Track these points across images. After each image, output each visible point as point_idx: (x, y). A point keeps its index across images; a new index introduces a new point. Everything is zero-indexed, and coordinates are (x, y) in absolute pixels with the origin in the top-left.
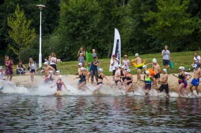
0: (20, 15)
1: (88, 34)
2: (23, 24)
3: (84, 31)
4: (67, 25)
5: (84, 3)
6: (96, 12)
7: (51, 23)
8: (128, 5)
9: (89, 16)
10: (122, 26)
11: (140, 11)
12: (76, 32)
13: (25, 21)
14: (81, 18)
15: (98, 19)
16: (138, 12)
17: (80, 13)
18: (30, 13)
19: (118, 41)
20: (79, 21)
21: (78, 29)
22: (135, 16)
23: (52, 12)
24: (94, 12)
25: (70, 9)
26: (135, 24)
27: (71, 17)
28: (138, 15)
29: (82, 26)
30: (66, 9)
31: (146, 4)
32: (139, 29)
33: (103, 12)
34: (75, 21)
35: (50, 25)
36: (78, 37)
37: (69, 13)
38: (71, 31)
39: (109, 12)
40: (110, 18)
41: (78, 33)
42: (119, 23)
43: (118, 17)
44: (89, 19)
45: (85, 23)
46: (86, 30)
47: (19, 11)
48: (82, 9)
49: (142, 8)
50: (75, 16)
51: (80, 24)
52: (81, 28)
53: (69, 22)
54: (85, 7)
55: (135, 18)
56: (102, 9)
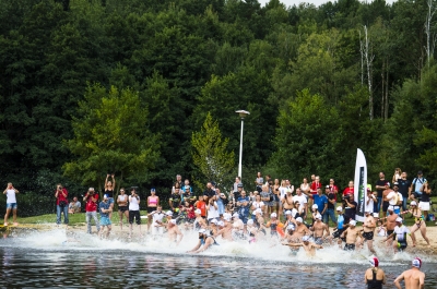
0: (213, 131)
1: (320, 162)
2: (217, 144)
3: (313, 158)
4: (286, 146)
5: (315, 112)
6: (335, 127)
7: (265, 147)
8: (393, 119)
9: (323, 133)
10: (377, 151)
11: (412, 130)
12: (301, 159)
13: (220, 140)
14: (310, 136)
15: (336, 139)
16: (407, 131)
17: (308, 127)
18: (230, 130)
19: (362, 169)
20: (305, 141)
21: (304, 153)
22: (403, 137)
23: (268, 130)
24: (331, 127)
25: (292, 122)
26: (401, 150)
27: (295, 134)
28: (407, 135)
29: (311, 149)
30: (287, 121)
31: (422, 119)
32: (409, 159)
33: (347, 128)
34: (300, 141)
35: (265, 151)
36: (303, 166)
37: (290, 127)
38: (292, 156)
39: (356, 127)
40: (359, 136)
41: (305, 161)
42: (372, 145)
43: (371, 135)
44: (322, 138)
45: (316, 144)
46: (317, 155)
47: (210, 123)
48: (312, 121)
49: (415, 124)
50: (300, 133)
51: (307, 145)
52: (309, 152)
53: (289, 142)
54: (317, 117)
55: (402, 141)
56: (346, 123)
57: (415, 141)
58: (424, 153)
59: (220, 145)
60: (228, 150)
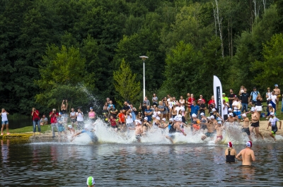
0: (126, 70)
1: (193, 85)
2: (129, 78)
3: (189, 83)
4: (172, 76)
5: (188, 55)
6: (201, 63)
7: (159, 78)
8: (236, 56)
9: (194, 67)
10: (228, 76)
11: (248, 62)
12: (181, 84)
13: (130, 75)
14: (186, 69)
15: (202, 70)
16: (245, 63)
17: (184, 64)
18: (136, 69)
20: (183, 73)
21: (183, 80)
22: (243, 67)
23: (160, 67)
24: (199, 63)
25: (175, 61)
26: (243, 75)
27: (177, 69)
28: (245, 65)
29: (187, 77)
30: (171, 61)
31: (254, 55)
32: (247, 80)
33: (208, 63)
34: (180, 73)
35: (159, 80)
36: (183, 88)
37: (174, 65)
38: (176, 82)
39: (214, 62)
40: (216, 68)
41: (184, 85)
42: (225, 73)
43: (223, 67)
44: (194, 70)
45: (190, 74)
46: (191, 81)
47: (124, 65)
48: (187, 60)
49: (250, 59)
50: (179, 68)
51: (185, 75)
52: (186, 79)
53: (173, 74)
54: (190, 58)
55: (243, 69)
56: (208, 60)
57: (251, 69)
58: (256, 76)
59: (131, 78)
60: (136, 81)
